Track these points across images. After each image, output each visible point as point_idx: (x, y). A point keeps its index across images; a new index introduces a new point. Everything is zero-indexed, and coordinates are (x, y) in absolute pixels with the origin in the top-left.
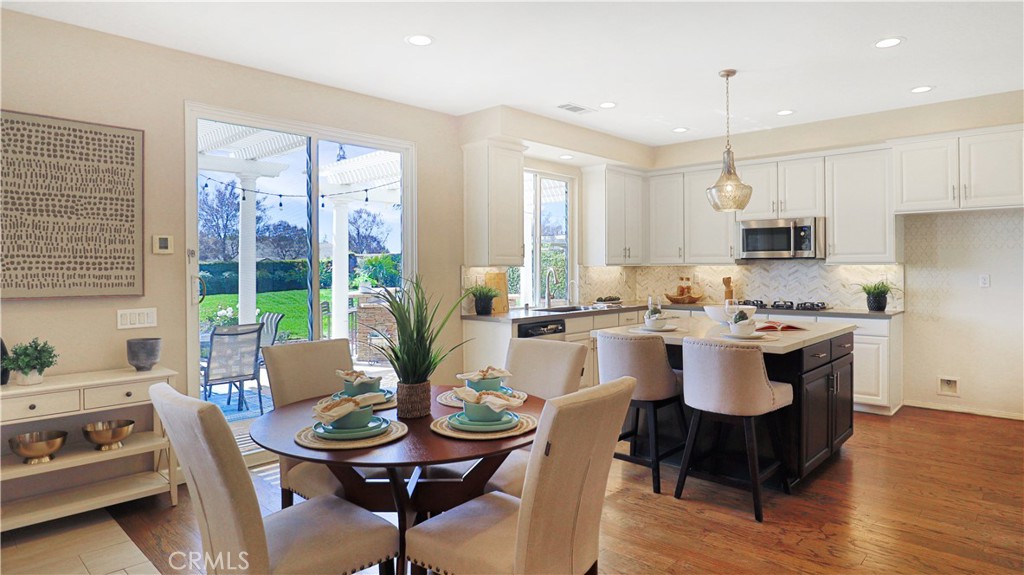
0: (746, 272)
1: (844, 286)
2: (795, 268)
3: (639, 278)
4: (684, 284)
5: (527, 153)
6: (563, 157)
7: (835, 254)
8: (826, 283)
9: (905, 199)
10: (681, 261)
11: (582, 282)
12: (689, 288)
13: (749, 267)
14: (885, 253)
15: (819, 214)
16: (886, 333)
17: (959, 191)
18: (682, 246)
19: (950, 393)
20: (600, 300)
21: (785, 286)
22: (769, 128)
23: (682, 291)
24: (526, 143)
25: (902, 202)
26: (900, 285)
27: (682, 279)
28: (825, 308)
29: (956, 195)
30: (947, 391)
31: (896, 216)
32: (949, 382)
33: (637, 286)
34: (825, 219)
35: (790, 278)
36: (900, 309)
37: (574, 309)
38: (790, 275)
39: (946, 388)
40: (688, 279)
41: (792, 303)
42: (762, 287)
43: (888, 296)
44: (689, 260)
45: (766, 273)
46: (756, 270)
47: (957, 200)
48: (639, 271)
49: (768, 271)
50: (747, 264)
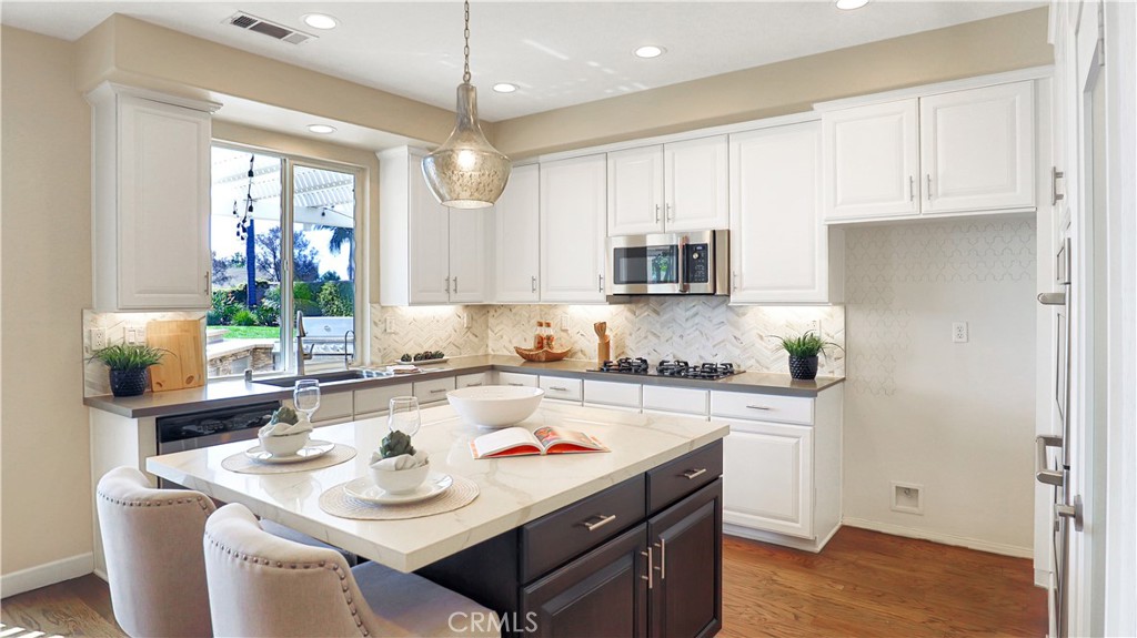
0: (629, 314)
1: (761, 337)
2: (695, 309)
3: (491, 321)
4: (545, 332)
5: (219, 113)
6: (313, 129)
7: (741, 289)
8: (738, 335)
9: (839, 201)
10: (535, 297)
11: (378, 332)
12: (549, 338)
13: (633, 307)
14: (814, 288)
15: (720, 226)
16: (808, 419)
17: (921, 185)
18: (536, 276)
19: (909, 508)
20: (406, 358)
21: (681, 336)
22: (644, 88)
23: (542, 342)
24: (215, 96)
25: (835, 206)
26: (840, 337)
27: (541, 325)
28: (732, 373)
29: (915, 192)
30: (905, 505)
31: (829, 226)
32: (909, 493)
33: (489, 331)
34: (729, 231)
35: (690, 323)
36: (838, 375)
37: (354, 375)
38: (687, 320)
39: (903, 498)
40: (548, 325)
41: (686, 364)
42: (650, 337)
43: (820, 356)
44: (547, 296)
45: (657, 318)
46: (644, 312)
47: (916, 200)
48: (492, 312)
49: (658, 313)
50: (630, 302)
